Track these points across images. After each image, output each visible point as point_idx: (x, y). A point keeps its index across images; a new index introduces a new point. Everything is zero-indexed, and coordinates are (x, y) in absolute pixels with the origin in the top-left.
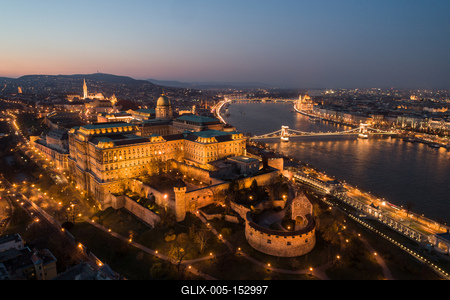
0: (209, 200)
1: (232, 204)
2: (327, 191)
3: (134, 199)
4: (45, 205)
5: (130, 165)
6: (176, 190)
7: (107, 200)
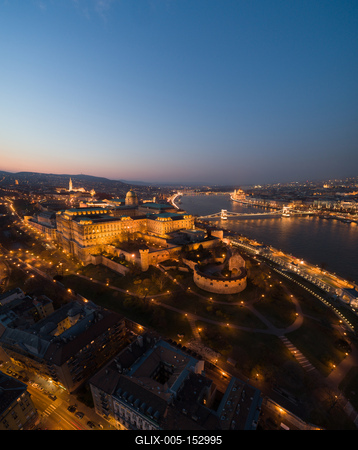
0: (166, 258)
1: (184, 260)
2: (257, 252)
3: (109, 258)
4: (39, 265)
5: (105, 236)
6: (141, 251)
7: (88, 259)
